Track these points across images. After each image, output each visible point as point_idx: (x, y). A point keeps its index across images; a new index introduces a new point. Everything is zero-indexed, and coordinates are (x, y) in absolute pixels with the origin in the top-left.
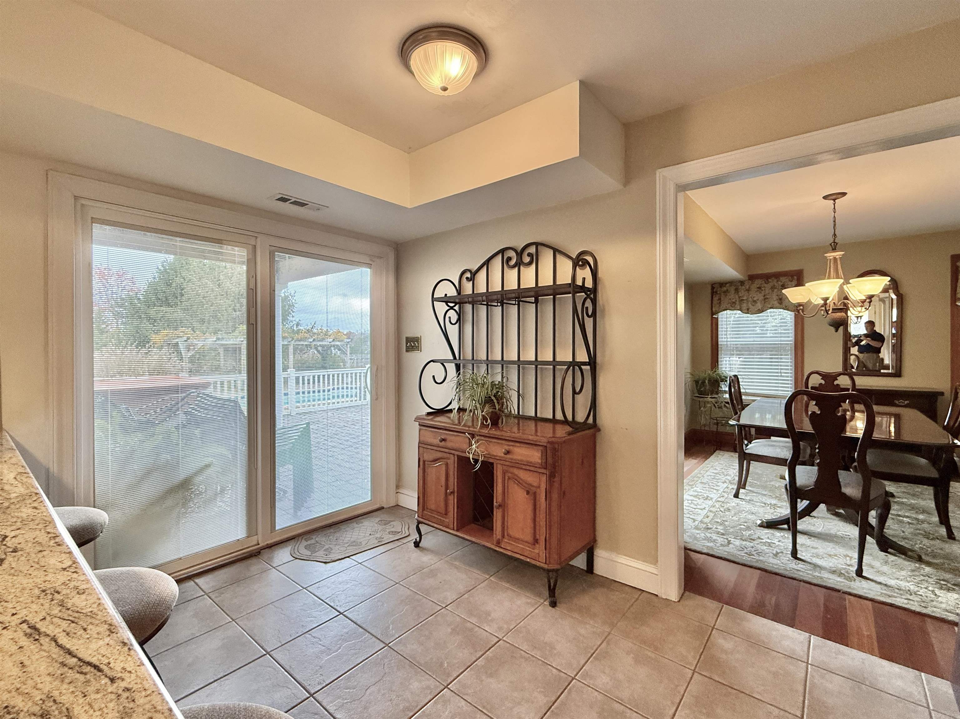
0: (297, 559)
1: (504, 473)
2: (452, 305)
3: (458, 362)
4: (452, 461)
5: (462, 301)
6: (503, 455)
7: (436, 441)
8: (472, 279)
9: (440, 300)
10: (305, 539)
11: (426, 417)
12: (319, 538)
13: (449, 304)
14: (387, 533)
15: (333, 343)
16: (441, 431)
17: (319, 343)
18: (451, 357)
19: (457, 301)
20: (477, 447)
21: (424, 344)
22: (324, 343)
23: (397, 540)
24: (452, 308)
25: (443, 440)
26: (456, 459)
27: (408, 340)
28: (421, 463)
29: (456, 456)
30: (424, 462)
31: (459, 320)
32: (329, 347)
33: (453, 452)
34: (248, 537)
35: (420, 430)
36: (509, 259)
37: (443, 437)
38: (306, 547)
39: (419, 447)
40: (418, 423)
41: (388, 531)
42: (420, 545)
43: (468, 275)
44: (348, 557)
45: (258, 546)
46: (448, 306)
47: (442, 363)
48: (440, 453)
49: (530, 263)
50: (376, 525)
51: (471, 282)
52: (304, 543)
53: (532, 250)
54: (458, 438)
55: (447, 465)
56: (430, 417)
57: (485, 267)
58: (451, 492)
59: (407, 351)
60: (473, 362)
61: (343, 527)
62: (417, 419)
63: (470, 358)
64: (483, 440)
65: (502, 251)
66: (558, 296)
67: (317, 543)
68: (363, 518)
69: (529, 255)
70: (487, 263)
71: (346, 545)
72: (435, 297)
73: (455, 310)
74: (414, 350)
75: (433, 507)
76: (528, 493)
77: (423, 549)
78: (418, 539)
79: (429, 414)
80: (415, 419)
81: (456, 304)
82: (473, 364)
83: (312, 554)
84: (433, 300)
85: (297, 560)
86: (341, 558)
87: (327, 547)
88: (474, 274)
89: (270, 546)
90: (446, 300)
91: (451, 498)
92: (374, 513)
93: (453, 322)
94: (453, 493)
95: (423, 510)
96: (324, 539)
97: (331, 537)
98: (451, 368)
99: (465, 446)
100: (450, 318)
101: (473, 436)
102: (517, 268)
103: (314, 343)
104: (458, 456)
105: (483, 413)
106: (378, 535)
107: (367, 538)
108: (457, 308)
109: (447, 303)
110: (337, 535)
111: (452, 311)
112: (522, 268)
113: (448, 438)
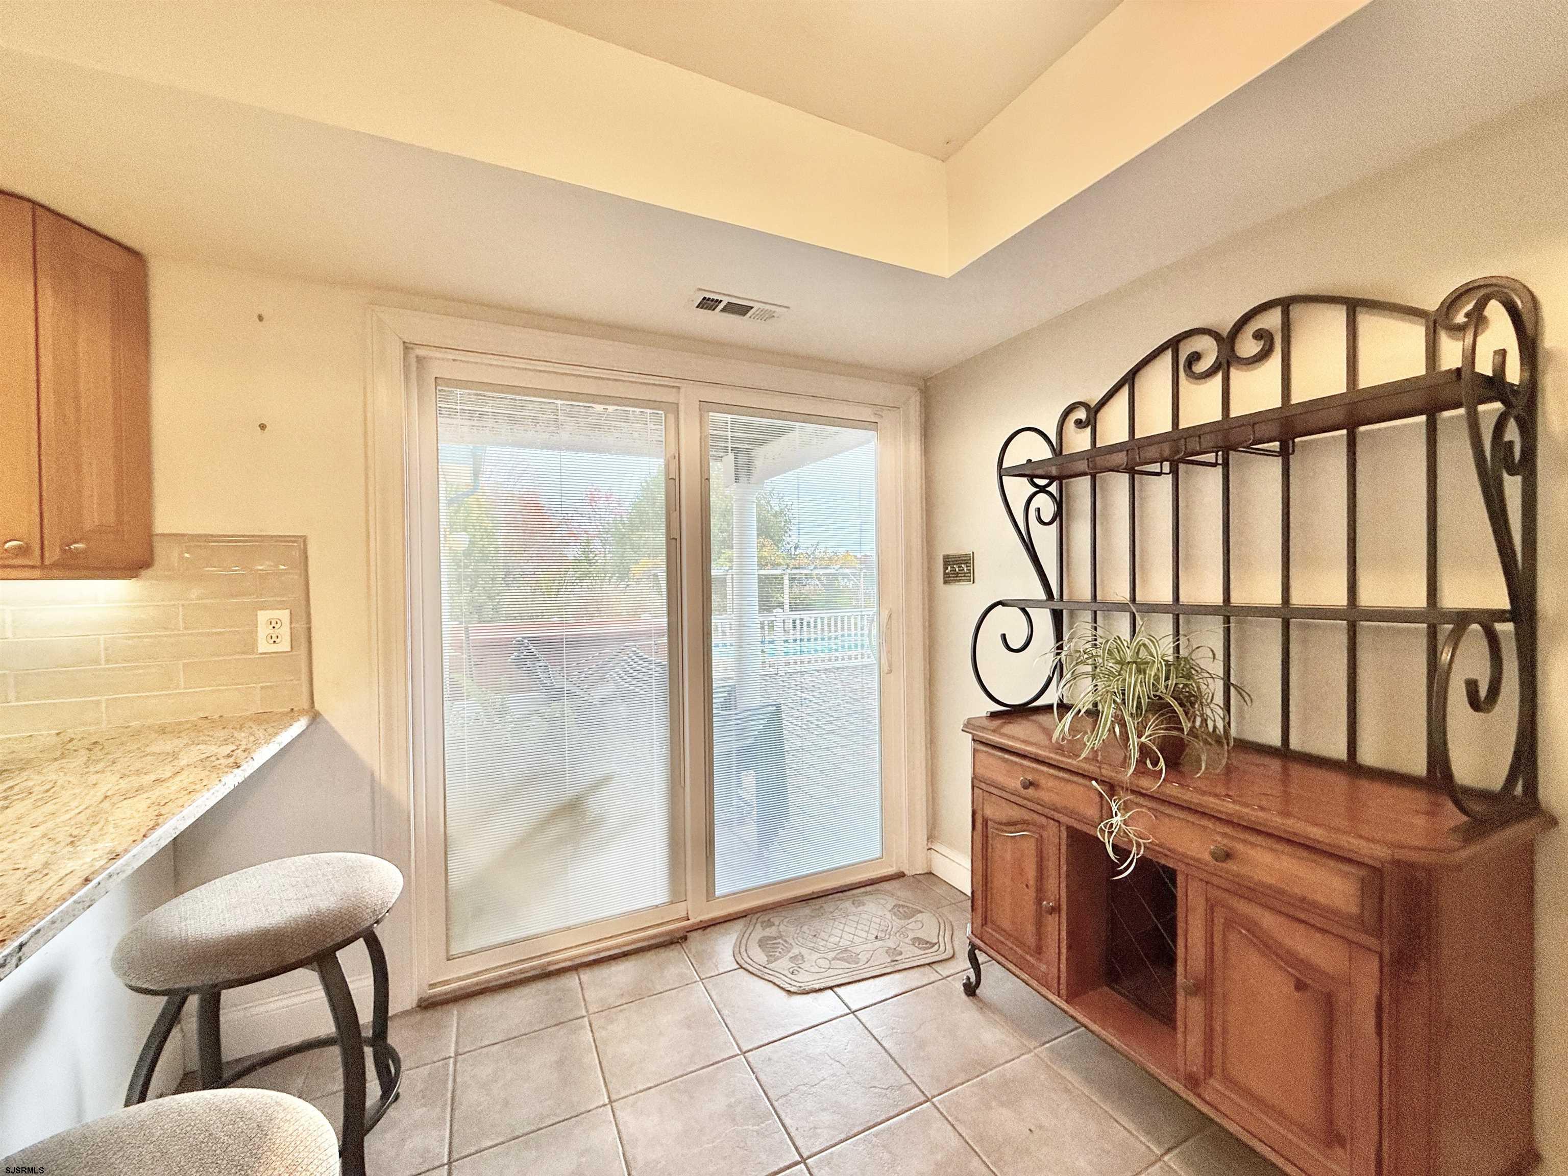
0: (742, 967)
1: (1211, 907)
2: (1042, 482)
3: (1057, 607)
4: (1055, 837)
5: (1065, 473)
6: (1207, 857)
7: (1015, 783)
8: (1090, 422)
9: (1018, 472)
10: (763, 922)
11: (986, 723)
12: (783, 925)
13: (1037, 481)
14: (907, 940)
15: (841, 571)
16: (1026, 763)
17: (822, 572)
18: (1042, 596)
19: (1054, 471)
20: (1125, 822)
21: (980, 567)
22: (828, 571)
23: (928, 964)
24: (1042, 489)
25: (1031, 784)
26: (1064, 834)
27: (948, 561)
28: (979, 826)
29: (1063, 829)
30: (985, 821)
31: (1058, 514)
32: (835, 576)
33: (1057, 816)
34: (672, 903)
35: (975, 751)
36: (1195, 357)
37: (1030, 778)
38: (762, 943)
39: (973, 787)
40: (970, 736)
41: (911, 935)
42: (978, 991)
43: (1081, 414)
44: (831, 988)
45: (685, 923)
46: (1035, 485)
47: (1024, 607)
48: (1023, 810)
49: (1264, 355)
50: (889, 915)
51: (1088, 430)
52: (759, 933)
53: (1272, 320)
54: (1069, 787)
55: (1040, 841)
56: (997, 723)
57: (1125, 391)
58: (1053, 908)
59: (945, 582)
60: (1095, 607)
61: (829, 905)
62: (969, 726)
63: (1087, 595)
64: (1142, 806)
65: (1174, 344)
66: (1362, 429)
67: (781, 937)
68: (866, 893)
69: (1259, 335)
70: (1130, 379)
71: (832, 955)
72: (1004, 467)
73: (1050, 494)
74: (959, 581)
75: (1006, 925)
76: (1300, 986)
77: (984, 1006)
78: (973, 979)
79: (994, 715)
80: (965, 726)
81: (1052, 479)
82: (1095, 612)
83: (769, 962)
84: (1002, 472)
85: (742, 970)
86: (817, 987)
87: (795, 951)
88: (1094, 411)
89: (706, 926)
90: (1028, 471)
91: (1051, 922)
92: (886, 886)
93: (1047, 520)
94: (1055, 910)
95: (985, 923)
96: (792, 929)
97: (805, 928)
98: (1043, 619)
99: (1092, 812)
100: (1038, 510)
101: (1112, 788)
102: (1219, 377)
103: (817, 571)
104: (1069, 828)
105: (1143, 739)
106: (891, 944)
107: (869, 946)
108: (1053, 489)
109: (1031, 478)
110: (816, 923)
111: (1042, 497)
112: (1234, 372)
113: (1043, 781)
